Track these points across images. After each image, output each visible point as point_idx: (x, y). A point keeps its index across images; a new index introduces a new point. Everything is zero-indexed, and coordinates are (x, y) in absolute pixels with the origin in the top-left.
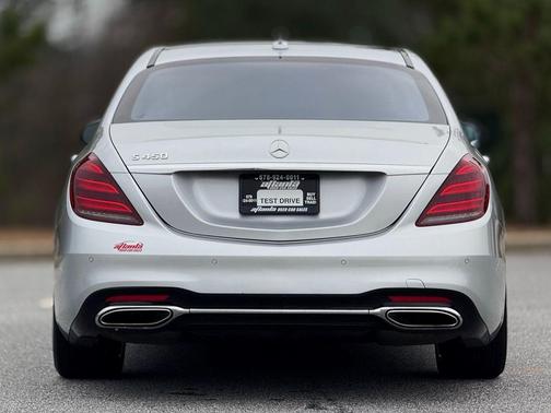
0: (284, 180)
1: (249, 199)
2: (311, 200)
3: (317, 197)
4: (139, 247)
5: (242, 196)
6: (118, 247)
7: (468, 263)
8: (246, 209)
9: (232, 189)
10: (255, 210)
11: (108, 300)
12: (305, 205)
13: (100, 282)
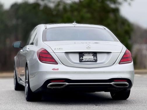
0: (89, 54)
1: (81, 58)
2: (95, 59)
3: (97, 58)
4: (58, 69)
6: (53, 69)
7: (130, 72)
8: (81, 61)
9: (77, 56)
10: (83, 61)
11: (51, 81)
12: (94, 60)
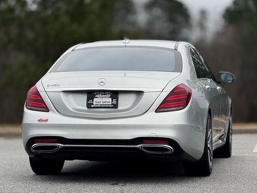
0: (104, 94)
1: (90, 102)
2: (115, 102)
3: (117, 101)
4: (47, 120)
5: (88, 101)
6: (39, 120)
8: (89, 106)
9: (84, 98)
10: (92, 106)
11: (36, 141)
12: (112, 104)
13: (32, 134)
